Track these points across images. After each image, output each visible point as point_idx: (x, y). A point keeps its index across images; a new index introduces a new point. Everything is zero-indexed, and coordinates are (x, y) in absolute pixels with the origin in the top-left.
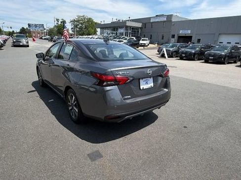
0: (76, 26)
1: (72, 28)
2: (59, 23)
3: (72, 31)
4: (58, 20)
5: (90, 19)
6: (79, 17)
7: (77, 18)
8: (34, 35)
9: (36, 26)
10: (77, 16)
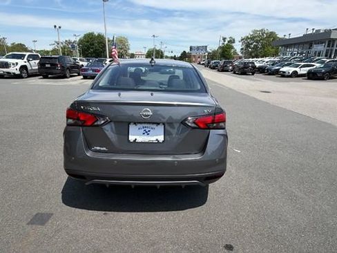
0: (248, 46)
1: (242, 49)
2: (226, 43)
3: (242, 53)
4: (224, 39)
5: (272, 33)
6: (255, 31)
7: (251, 34)
8: (194, 60)
9: (198, 48)
10: (252, 31)
